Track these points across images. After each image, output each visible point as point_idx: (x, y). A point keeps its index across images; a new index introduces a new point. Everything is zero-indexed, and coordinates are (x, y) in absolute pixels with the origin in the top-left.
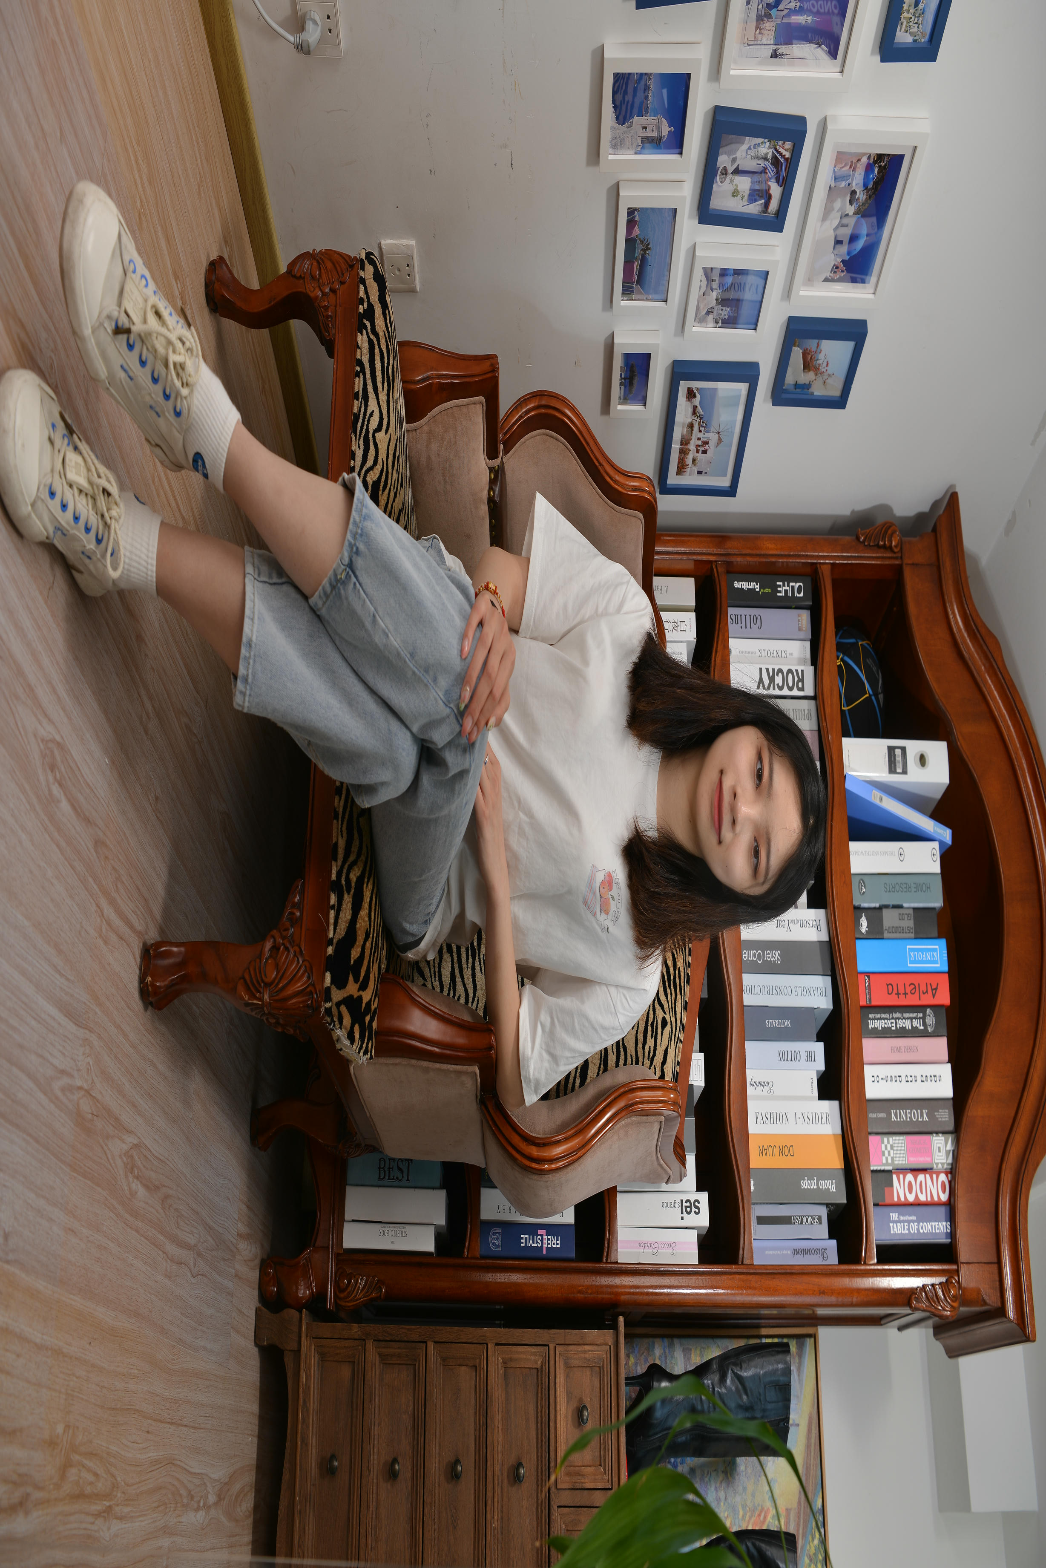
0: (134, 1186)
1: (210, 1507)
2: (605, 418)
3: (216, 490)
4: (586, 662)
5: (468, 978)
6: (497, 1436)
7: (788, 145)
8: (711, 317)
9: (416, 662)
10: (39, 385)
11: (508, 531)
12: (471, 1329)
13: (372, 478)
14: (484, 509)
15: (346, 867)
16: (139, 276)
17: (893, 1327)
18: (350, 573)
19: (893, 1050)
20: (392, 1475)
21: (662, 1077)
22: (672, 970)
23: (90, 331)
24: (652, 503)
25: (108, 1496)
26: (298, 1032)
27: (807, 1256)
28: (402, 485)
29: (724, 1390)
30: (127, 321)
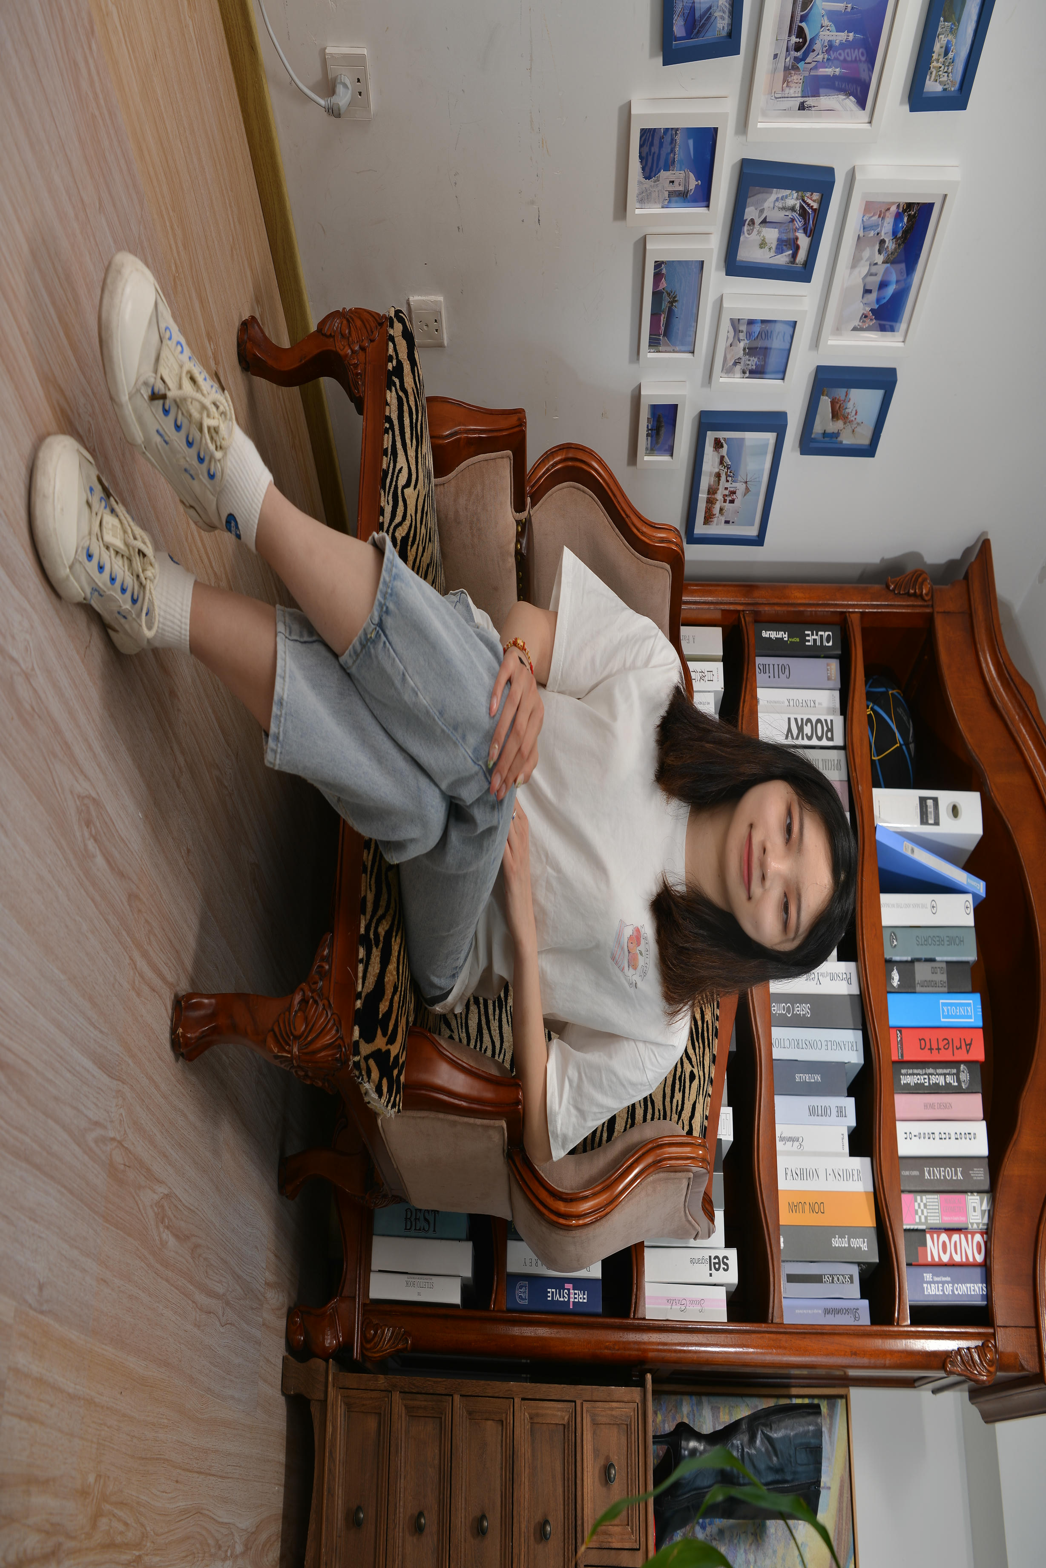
0: (164, 1236)
1: (237, 1556)
2: (632, 468)
3: (249, 550)
4: (614, 716)
5: (495, 1030)
6: (524, 1492)
7: (816, 196)
8: (738, 368)
9: (445, 720)
10: (78, 450)
11: (535, 583)
12: (498, 1383)
13: (400, 533)
14: (511, 562)
15: (375, 921)
16: (175, 343)
17: (927, 1390)
18: (380, 632)
19: (926, 1106)
20: (418, 1529)
21: (690, 1132)
22: (700, 1023)
23: (127, 397)
24: (679, 553)
25: (138, 1546)
26: (326, 1084)
27: (838, 1316)
28: (430, 539)
29: (753, 1451)
30: (163, 387)
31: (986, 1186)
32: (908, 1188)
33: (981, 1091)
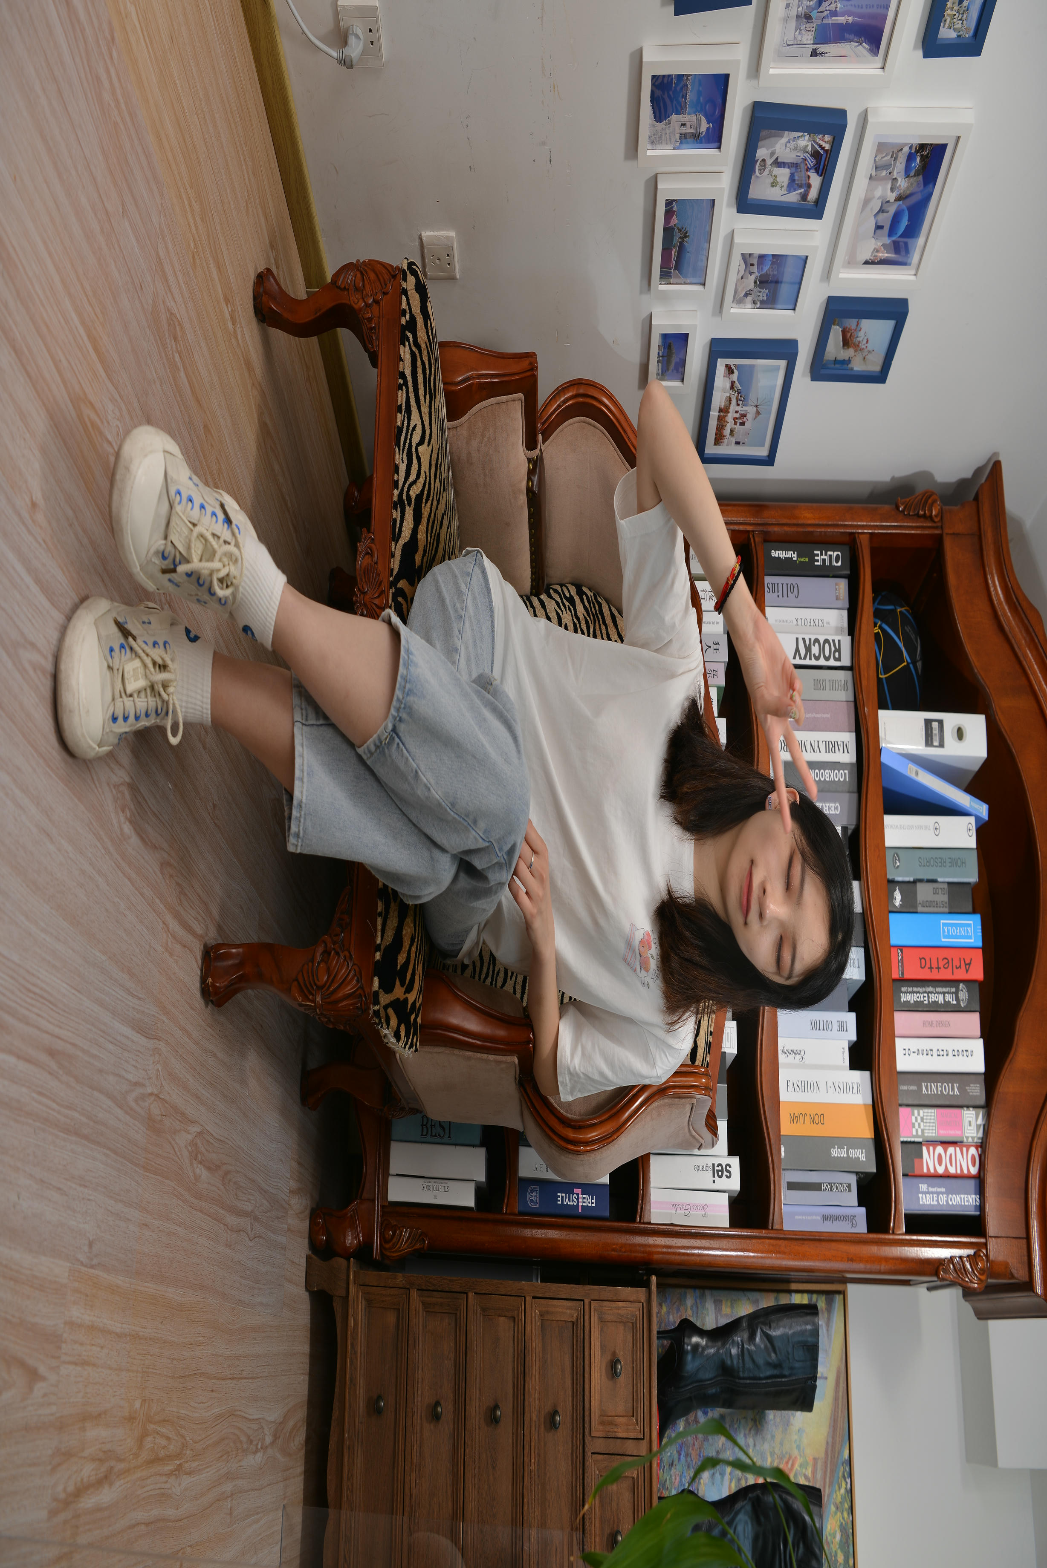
0: (198, 1171)
6: (534, 1384)
7: (827, 138)
8: (749, 298)
9: (456, 810)
11: (547, 514)
12: (510, 1282)
13: (415, 491)
14: (523, 499)
17: (920, 1289)
18: (394, 736)
19: (925, 1024)
20: (435, 1417)
21: (694, 1063)
23: (138, 569)
25: (178, 1456)
26: (348, 1027)
27: (836, 1223)
28: (444, 490)
29: (753, 1348)
30: (173, 550)
31: (982, 1101)
32: (905, 1102)
33: (978, 1008)
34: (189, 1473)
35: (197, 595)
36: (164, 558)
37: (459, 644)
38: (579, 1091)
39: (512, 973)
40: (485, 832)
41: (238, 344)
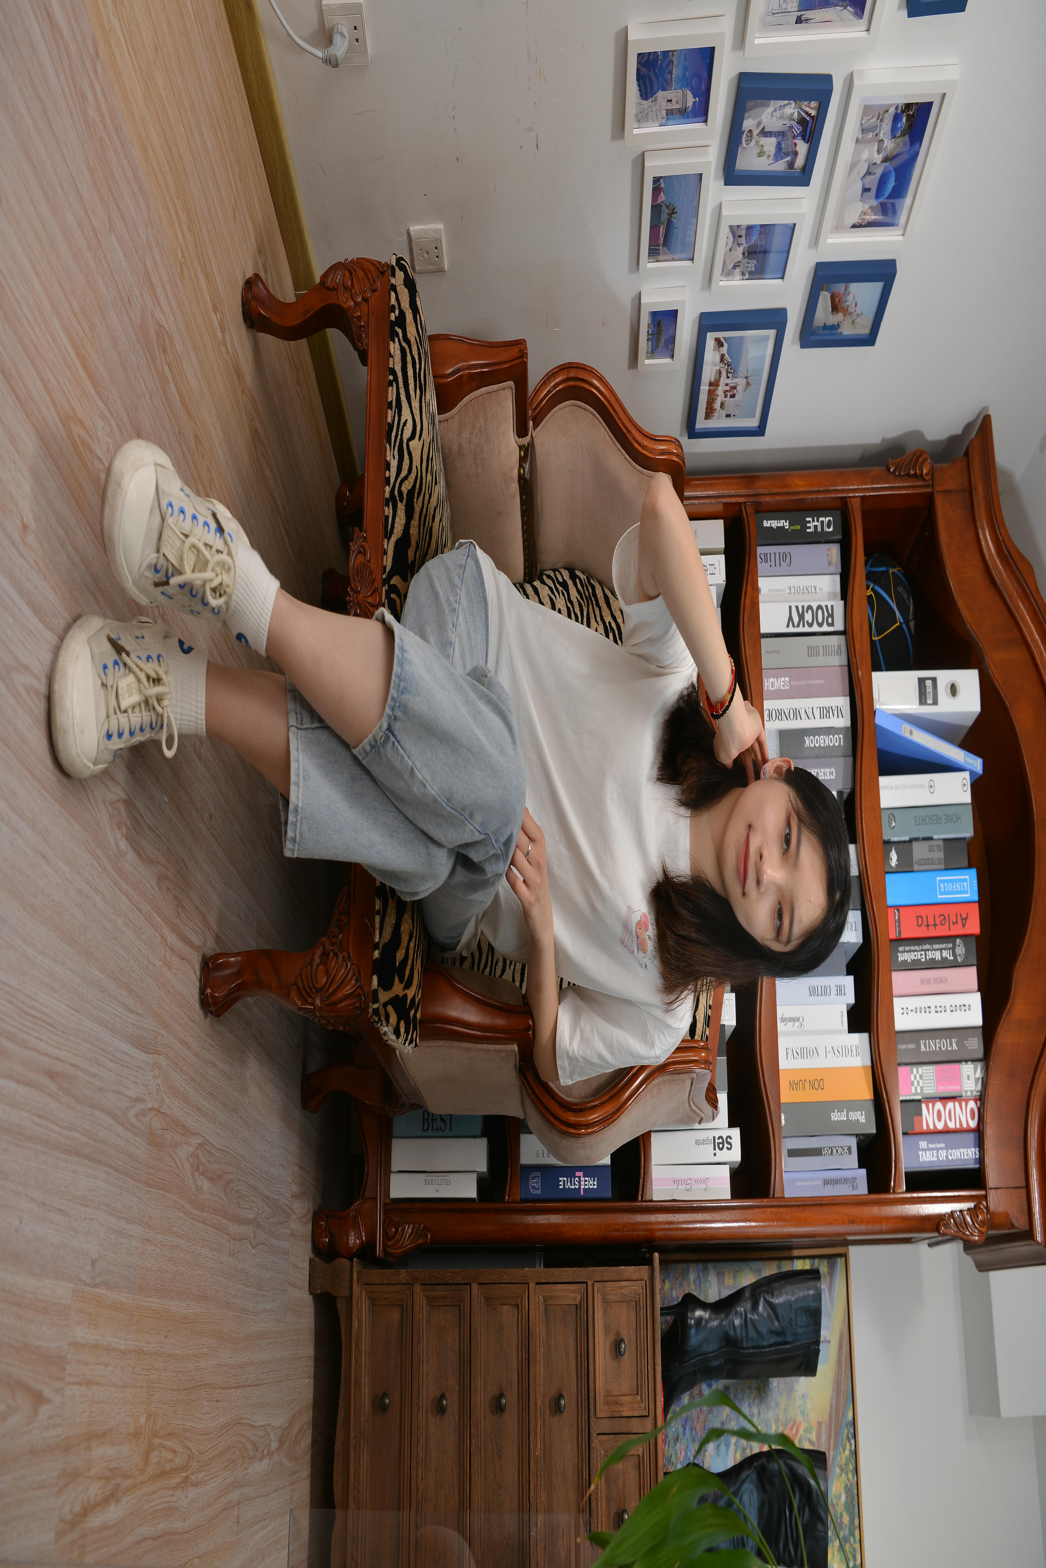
0: (200, 1183)
1: (273, 1453)
2: (632, 371)
6: (539, 1370)
7: (814, 104)
8: (738, 270)
9: (452, 805)
11: (539, 500)
12: (513, 1270)
13: (406, 487)
14: (515, 486)
18: (389, 734)
19: (923, 982)
20: (441, 1410)
23: (131, 584)
24: (680, 464)
25: (185, 1468)
26: (347, 1028)
27: (837, 1186)
28: (436, 483)
29: (756, 1317)
30: (165, 563)
31: (980, 1054)
32: (904, 1061)
33: (975, 962)
34: (195, 1485)
35: (190, 606)
36: (157, 571)
37: (452, 637)
38: (579, 1074)
39: (511, 962)
40: (481, 824)
41: (227, 351)
